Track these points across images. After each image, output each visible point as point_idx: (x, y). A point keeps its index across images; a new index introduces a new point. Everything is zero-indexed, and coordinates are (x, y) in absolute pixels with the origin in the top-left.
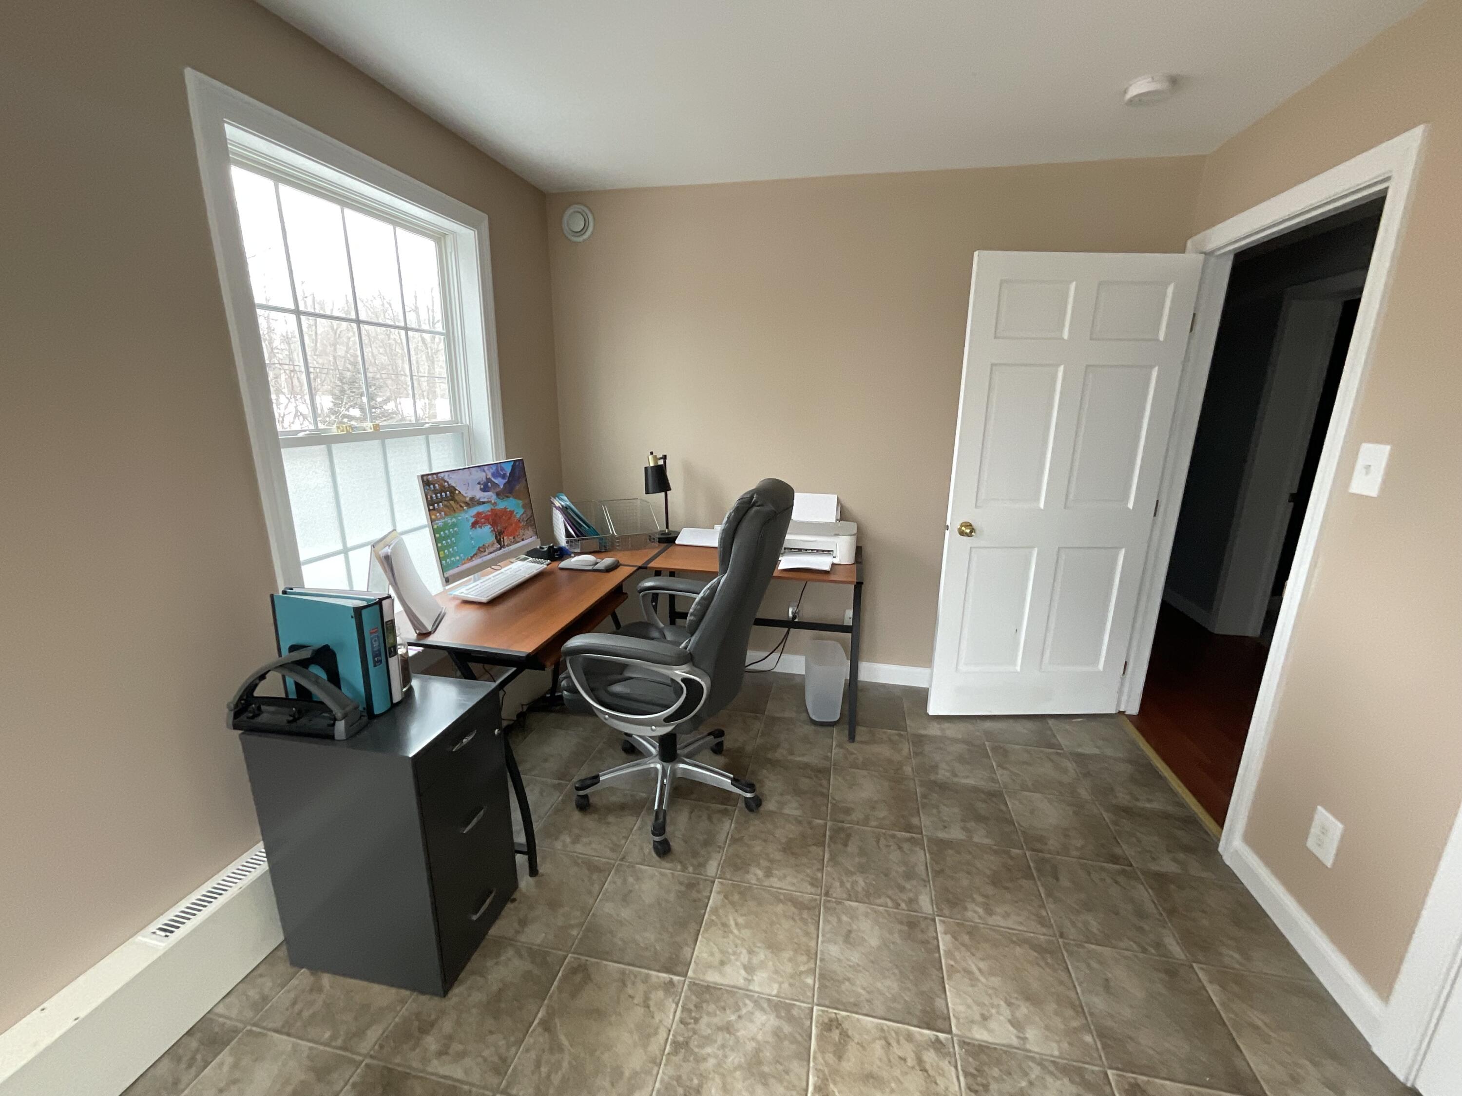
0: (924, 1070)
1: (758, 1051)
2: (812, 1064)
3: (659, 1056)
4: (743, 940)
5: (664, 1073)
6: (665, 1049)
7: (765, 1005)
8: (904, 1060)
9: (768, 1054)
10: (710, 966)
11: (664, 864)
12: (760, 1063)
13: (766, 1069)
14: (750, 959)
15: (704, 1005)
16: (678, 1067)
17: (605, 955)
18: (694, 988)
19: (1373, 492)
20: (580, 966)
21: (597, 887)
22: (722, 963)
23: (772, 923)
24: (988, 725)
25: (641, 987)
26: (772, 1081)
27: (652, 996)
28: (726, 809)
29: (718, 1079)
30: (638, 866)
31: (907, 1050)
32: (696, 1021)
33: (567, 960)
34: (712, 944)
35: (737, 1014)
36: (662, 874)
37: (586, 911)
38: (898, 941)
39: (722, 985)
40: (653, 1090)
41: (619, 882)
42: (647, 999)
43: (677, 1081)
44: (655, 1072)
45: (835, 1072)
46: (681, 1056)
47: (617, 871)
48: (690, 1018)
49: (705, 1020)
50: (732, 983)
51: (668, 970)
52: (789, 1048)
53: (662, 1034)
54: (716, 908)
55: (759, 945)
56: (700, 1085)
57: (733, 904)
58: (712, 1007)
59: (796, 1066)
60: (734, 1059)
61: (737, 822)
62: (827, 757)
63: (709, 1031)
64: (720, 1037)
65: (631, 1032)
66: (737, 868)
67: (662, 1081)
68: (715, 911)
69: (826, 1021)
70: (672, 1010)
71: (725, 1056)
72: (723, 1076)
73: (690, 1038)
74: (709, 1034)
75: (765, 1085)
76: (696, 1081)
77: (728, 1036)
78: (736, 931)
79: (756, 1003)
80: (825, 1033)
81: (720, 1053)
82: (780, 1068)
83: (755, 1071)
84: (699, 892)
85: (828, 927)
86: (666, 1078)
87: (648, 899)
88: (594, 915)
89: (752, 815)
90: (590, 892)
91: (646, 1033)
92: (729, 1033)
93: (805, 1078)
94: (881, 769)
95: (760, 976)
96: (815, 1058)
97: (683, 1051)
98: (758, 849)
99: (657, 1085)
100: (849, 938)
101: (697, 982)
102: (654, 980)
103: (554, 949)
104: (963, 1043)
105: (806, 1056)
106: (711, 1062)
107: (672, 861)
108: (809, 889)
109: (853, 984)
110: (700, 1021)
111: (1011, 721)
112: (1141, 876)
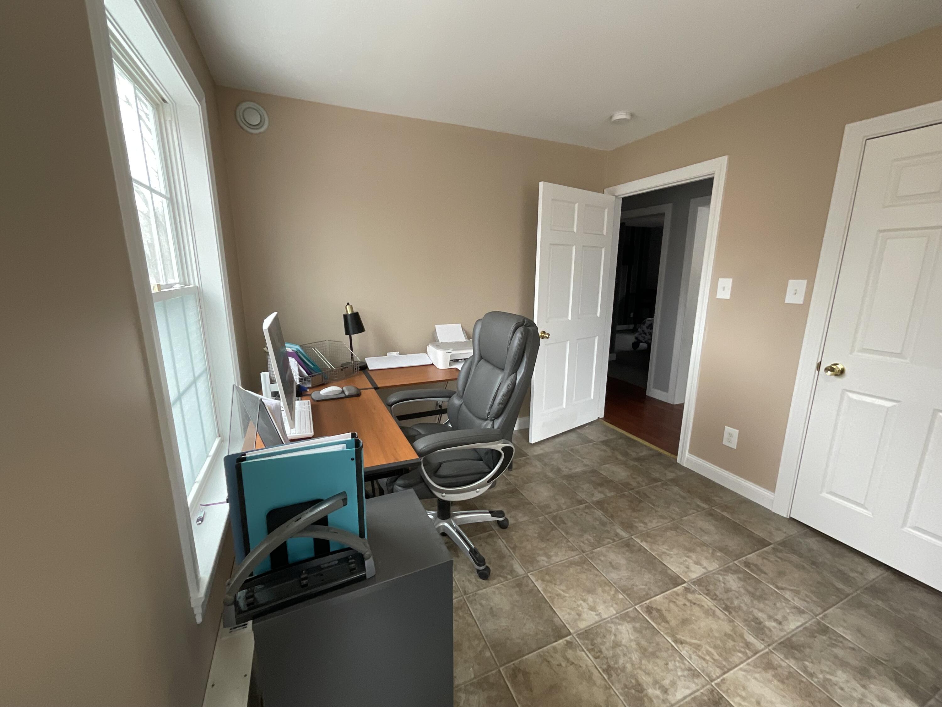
0: (695, 604)
1: (638, 644)
2: (662, 633)
3: (606, 683)
4: (574, 596)
5: (617, 689)
6: (604, 677)
7: (618, 621)
8: (685, 605)
9: (644, 643)
10: (575, 621)
11: (491, 582)
12: (645, 650)
13: (650, 650)
14: (588, 604)
15: (595, 641)
16: (619, 681)
17: (520, 654)
18: (580, 636)
19: (728, 297)
20: (513, 670)
21: (470, 620)
22: (579, 615)
23: (578, 580)
24: (557, 440)
25: (558, 656)
26: (658, 653)
27: (568, 656)
28: (490, 534)
29: (639, 671)
30: (479, 592)
31: (681, 601)
32: (600, 651)
33: (503, 672)
34: (564, 609)
35: (612, 634)
36: (497, 588)
37: (479, 637)
38: (630, 555)
39: (592, 625)
40: (623, 702)
41: (478, 607)
42: (567, 660)
43: (627, 688)
44: (613, 693)
45: (672, 629)
46: (614, 675)
47: (471, 602)
48: (598, 654)
49: (603, 648)
50: (594, 622)
51: (560, 637)
52: (648, 633)
53: (595, 672)
54: (544, 589)
55: (584, 594)
56: (637, 681)
57: (551, 582)
58: (599, 640)
59: (658, 639)
60: (635, 657)
61: (503, 538)
62: (508, 483)
63: (611, 652)
64: (618, 651)
65: (581, 683)
66: (532, 563)
67: (621, 694)
68: (545, 590)
69: (645, 609)
70: (585, 656)
71: (631, 658)
72: (640, 668)
73: (607, 662)
74: (613, 653)
75: (657, 657)
76: (633, 681)
77: (621, 648)
78: (567, 595)
79: (615, 623)
80: (651, 615)
81: (626, 658)
82: (654, 644)
83: (648, 654)
84: (527, 586)
85: (600, 567)
86: (620, 691)
87: (507, 607)
88: (487, 636)
89: (506, 530)
90: (469, 625)
91: (587, 677)
92: (620, 646)
93: (666, 641)
94: (539, 479)
95: (601, 608)
96: (660, 629)
97: (612, 672)
98: (529, 547)
99: (622, 698)
100: (614, 567)
101: (579, 632)
102: (559, 647)
103: (488, 672)
104: (694, 583)
105: (656, 631)
106: (629, 666)
107: (494, 579)
108: (574, 553)
109: (637, 586)
110: (602, 650)
111: (564, 436)
112: (669, 483)
